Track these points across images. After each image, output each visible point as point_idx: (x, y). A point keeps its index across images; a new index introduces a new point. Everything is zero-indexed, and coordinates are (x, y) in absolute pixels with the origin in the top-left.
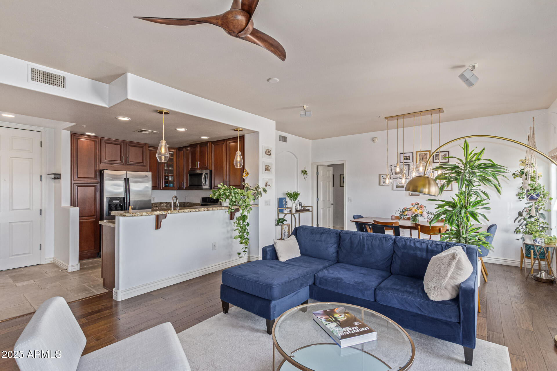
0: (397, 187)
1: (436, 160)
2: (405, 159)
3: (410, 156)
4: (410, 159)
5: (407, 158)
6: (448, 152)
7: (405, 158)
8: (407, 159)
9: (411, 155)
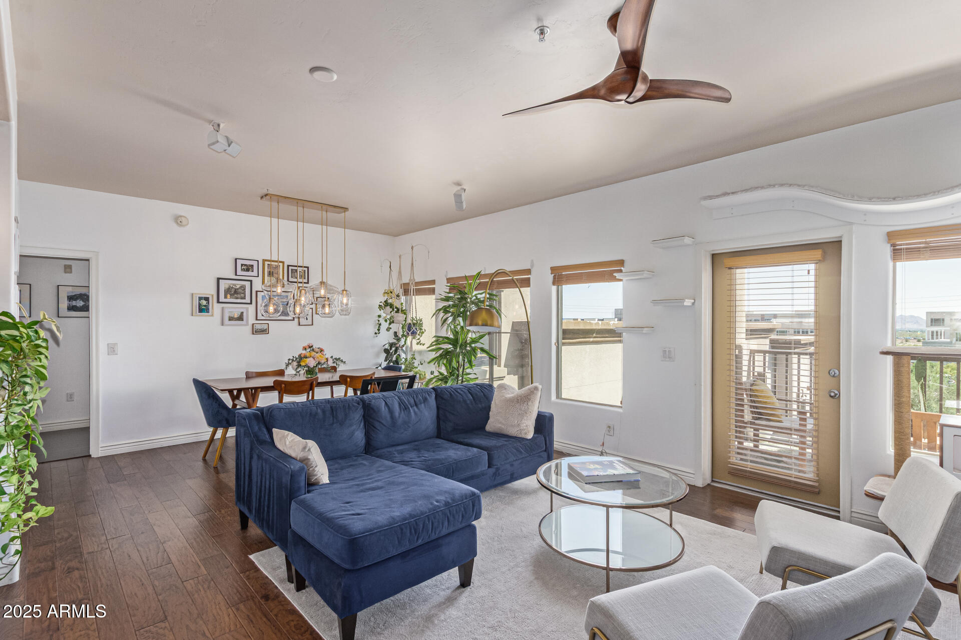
0: (231, 319)
1: (292, 277)
2: (244, 269)
3: (253, 266)
4: (253, 271)
5: (248, 268)
6: (308, 268)
7: (245, 267)
8: (248, 270)
9: (255, 264)
